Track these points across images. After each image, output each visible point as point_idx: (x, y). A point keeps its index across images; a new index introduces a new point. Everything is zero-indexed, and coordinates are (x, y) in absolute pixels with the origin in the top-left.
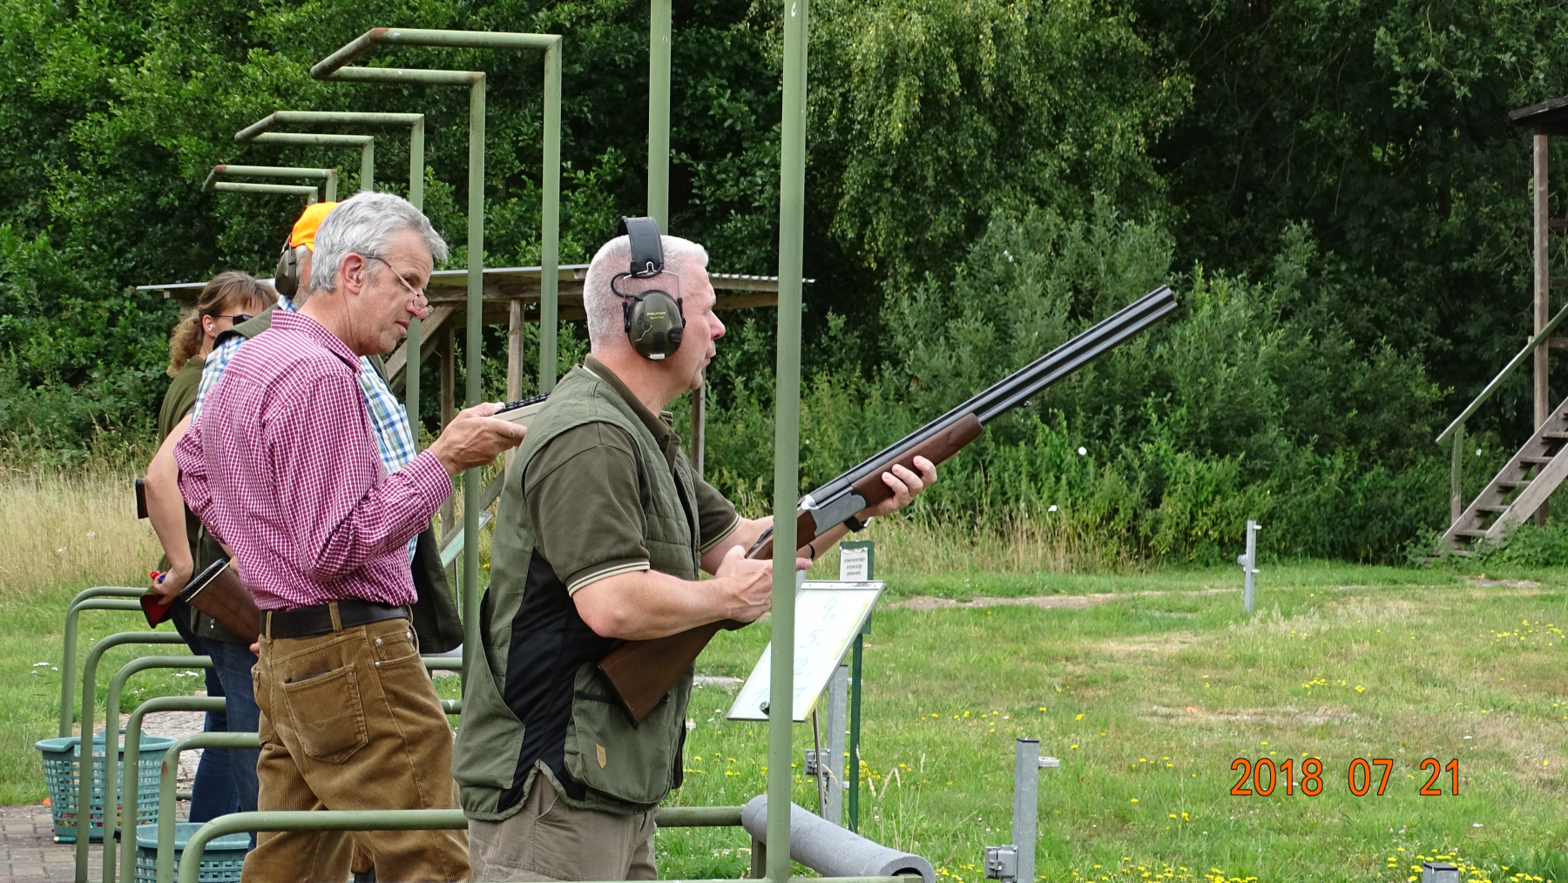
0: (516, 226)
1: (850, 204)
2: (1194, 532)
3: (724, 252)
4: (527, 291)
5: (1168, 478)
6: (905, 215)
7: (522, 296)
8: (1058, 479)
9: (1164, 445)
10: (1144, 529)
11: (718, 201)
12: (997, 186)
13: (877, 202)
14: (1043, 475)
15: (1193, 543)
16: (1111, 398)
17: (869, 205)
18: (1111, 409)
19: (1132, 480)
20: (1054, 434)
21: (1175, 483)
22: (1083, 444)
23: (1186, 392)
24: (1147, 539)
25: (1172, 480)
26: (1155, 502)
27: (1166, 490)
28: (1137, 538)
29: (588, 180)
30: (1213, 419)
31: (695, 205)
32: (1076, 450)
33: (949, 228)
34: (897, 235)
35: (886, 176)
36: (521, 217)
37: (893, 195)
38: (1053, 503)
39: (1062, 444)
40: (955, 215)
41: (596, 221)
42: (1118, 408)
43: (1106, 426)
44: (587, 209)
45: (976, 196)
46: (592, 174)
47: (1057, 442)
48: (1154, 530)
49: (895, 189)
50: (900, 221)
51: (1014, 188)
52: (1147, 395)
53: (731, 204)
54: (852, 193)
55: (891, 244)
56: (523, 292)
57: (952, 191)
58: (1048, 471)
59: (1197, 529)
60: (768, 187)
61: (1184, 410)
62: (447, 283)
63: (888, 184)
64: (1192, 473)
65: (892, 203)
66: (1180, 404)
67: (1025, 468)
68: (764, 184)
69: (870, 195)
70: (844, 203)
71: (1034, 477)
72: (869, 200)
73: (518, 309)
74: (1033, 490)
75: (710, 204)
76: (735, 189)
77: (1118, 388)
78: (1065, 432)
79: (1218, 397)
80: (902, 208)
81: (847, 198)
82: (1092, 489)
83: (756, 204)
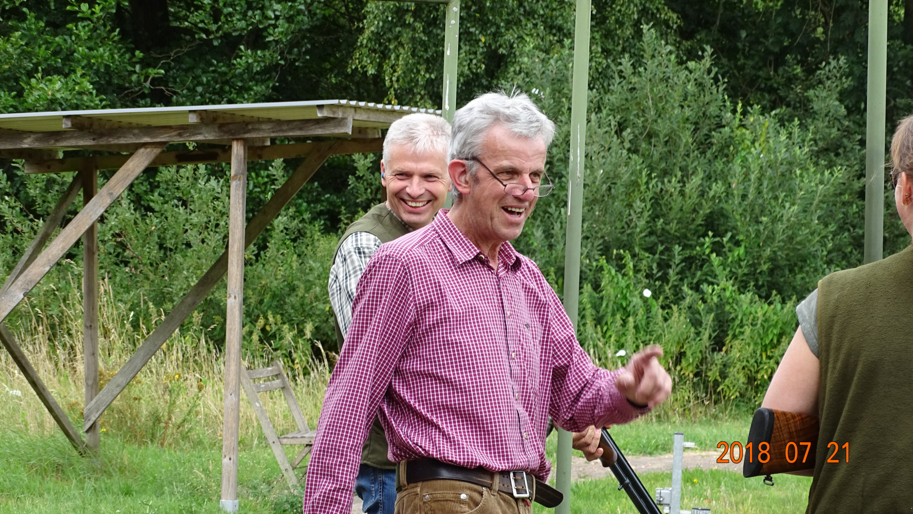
0: (19, 59)
1: (370, 39)
2: (759, 376)
5: (733, 319)
6: (426, 51)
8: (625, 323)
9: (729, 287)
10: (713, 374)
11: (227, 36)
12: (518, 23)
13: (397, 38)
14: (609, 319)
15: (757, 387)
16: (666, 238)
17: (389, 40)
18: (668, 249)
19: (696, 323)
20: (620, 276)
21: (741, 326)
22: (648, 287)
23: (745, 229)
24: (716, 384)
25: (737, 322)
26: (718, 344)
27: (730, 333)
28: (706, 383)
29: (93, 13)
30: (772, 259)
31: (201, 39)
32: (641, 293)
33: (470, 69)
34: (418, 71)
35: (408, 11)
36: (23, 51)
37: (414, 30)
38: (621, 346)
39: (628, 286)
40: (475, 53)
41: (102, 56)
42: (677, 248)
43: (664, 265)
44: (91, 44)
45: (496, 35)
46: (97, 9)
47: (623, 283)
48: (724, 376)
49: (418, 25)
50: (422, 57)
51: (535, 25)
52: (705, 235)
53: (239, 39)
54: (372, 28)
55: (412, 80)
57: (472, 30)
58: (613, 315)
59: (763, 372)
61: (742, 250)
63: (409, 19)
64: (760, 314)
65: (413, 39)
66: (738, 244)
67: (589, 312)
68: (277, 18)
69: (390, 30)
70: (363, 39)
71: (599, 321)
72: (390, 36)
74: (600, 335)
75: (216, 38)
77: (673, 227)
78: (631, 273)
79: (780, 237)
80: (422, 43)
81: (367, 33)
82: (660, 331)
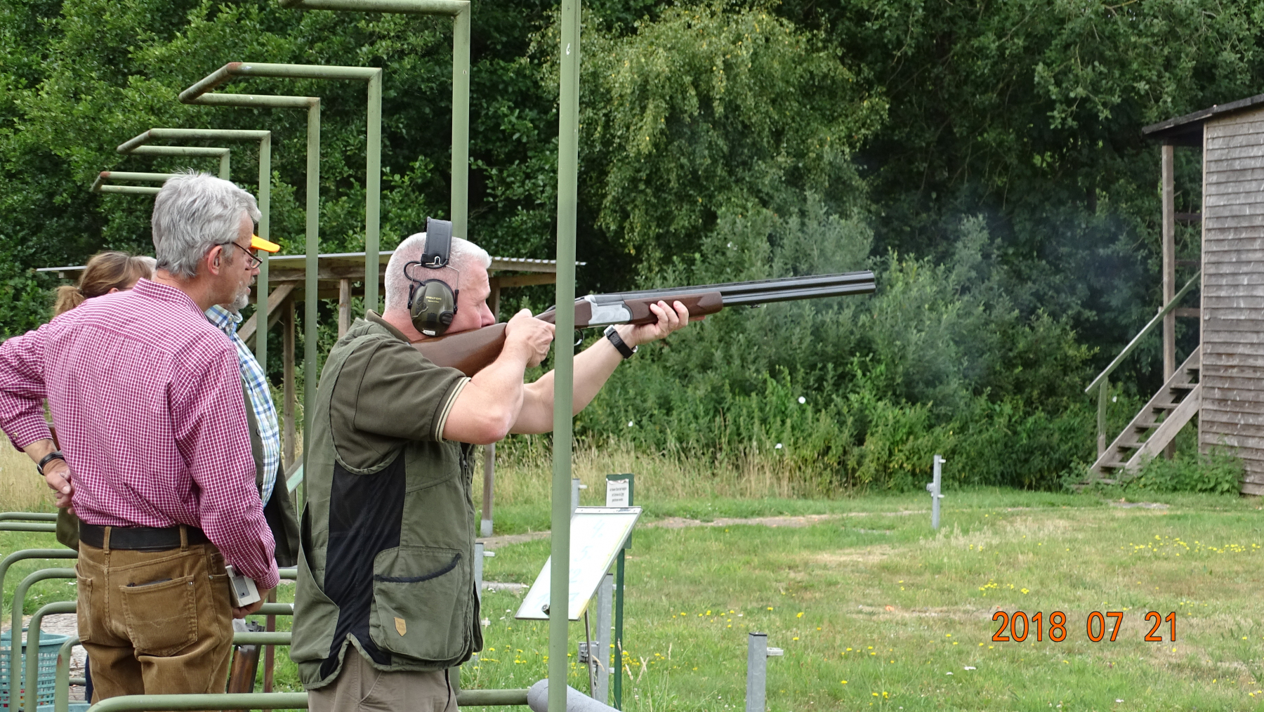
0: (345, 219)
1: (612, 203)
2: (891, 465)
3: (512, 240)
4: (354, 272)
5: (871, 421)
6: (656, 211)
7: (349, 276)
8: (783, 422)
9: (867, 395)
10: (851, 463)
11: (508, 199)
12: (729, 188)
13: (633, 201)
14: (771, 419)
15: (891, 473)
16: (825, 357)
17: (627, 203)
18: (824, 367)
19: (842, 423)
20: (780, 387)
21: (877, 426)
22: (803, 395)
23: (884, 353)
24: (854, 470)
25: (874, 423)
26: (860, 441)
27: (869, 432)
28: (846, 470)
29: (403, 182)
30: (906, 374)
31: (489, 202)
32: (797, 400)
33: (689, 223)
34: (650, 227)
35: (641, 180)
36: (349, 212)
37: (646, 195)
38: (779, 442)
39: (786, 395)
40: (694, 211)
41: (410, 215)
42: (830, 366)
43: (821, 380)
44: (403, 206)
45: (711, 197)
46: (406, 178)
47: (782, 393)
48: (860, 464)
49: (648, 191)
50: (652, 216)
51: (742, 189)
52: (853, 355)
53: (518, 202)
54: (613, 193)
55: (645, 234)
56: (351, 273)
57: (691, 192)
58: (775, 416)
59: (894, 463)
60: (548, 188)
61: (883, 367)
62: (288, 266)
63: (642, 186)
64: (891, 417)
65: (647, 202)
66: (879, 362)
67: (757, 414)
68: (544, 186)
69: (628, 195)
70: (607, 202)
71: (764, 421)
72: (627, 199)
73: (346, 287)
74: (764, 431)
75: (501, 201)
76: (521, 189)
77: (830, 349)
78: (789, 385)
79: (910, 356)
80: (654, 205)
81: (610, 198)
82: (810, 430)
83: (538, 202)
